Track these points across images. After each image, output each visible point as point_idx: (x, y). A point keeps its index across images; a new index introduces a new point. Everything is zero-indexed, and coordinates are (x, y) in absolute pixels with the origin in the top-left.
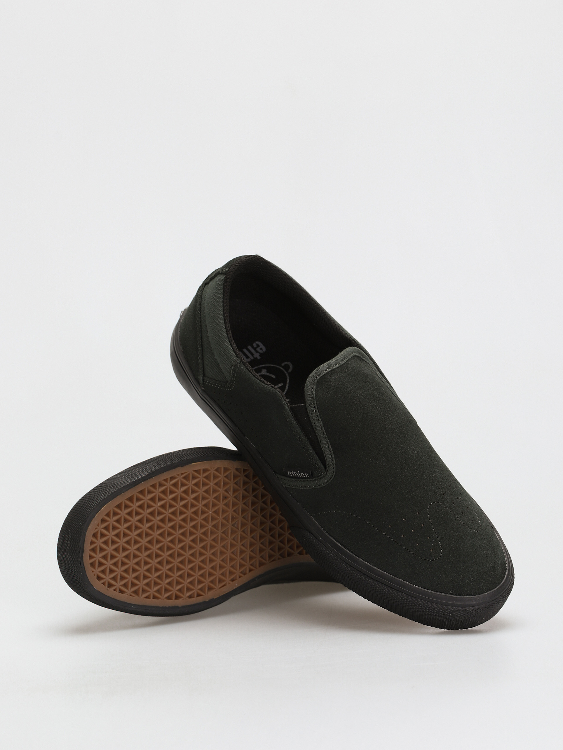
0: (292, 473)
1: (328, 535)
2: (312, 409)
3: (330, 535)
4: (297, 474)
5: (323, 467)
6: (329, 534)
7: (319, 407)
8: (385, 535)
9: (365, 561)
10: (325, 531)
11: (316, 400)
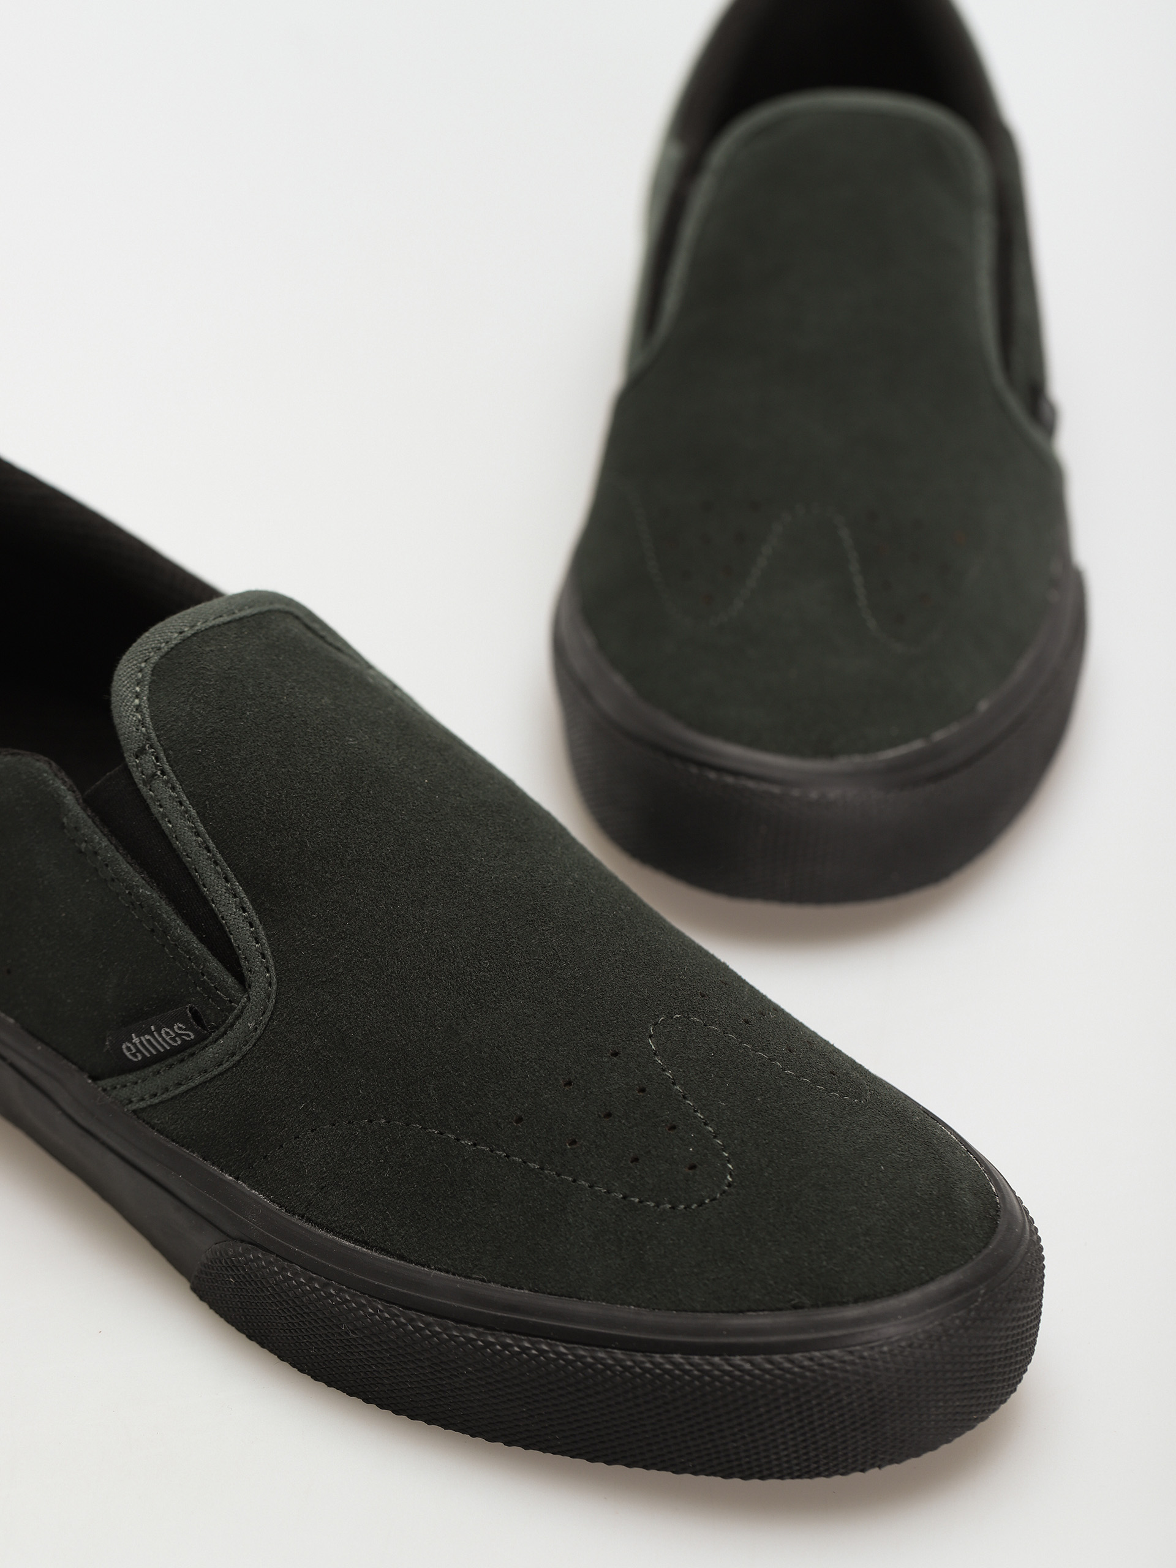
0: (134, 1044)
1: (307, 1226)
2: (150, 769)
3: (315, 1224)
4: (152, 1040)
5: (230, 980)
6: (309, 1220)
7: (171, 752)
8: (507, 1156)
9: (454, 1274)
10: (294, 1214)
11: (156, 730)
